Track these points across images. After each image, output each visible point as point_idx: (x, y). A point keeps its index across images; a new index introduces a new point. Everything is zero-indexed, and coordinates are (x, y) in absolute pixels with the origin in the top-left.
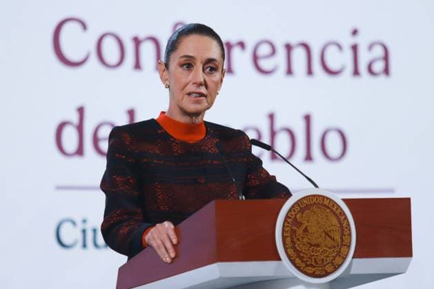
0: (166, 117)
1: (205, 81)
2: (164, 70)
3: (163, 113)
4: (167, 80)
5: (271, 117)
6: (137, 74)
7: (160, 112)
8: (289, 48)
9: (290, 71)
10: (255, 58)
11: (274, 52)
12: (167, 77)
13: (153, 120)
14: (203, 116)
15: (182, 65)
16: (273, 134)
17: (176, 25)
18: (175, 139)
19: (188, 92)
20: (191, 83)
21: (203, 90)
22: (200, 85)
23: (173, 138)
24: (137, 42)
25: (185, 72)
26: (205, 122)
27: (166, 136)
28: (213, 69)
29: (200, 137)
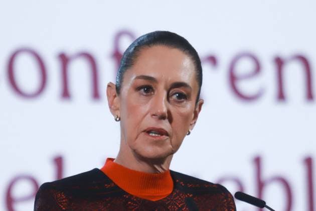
0: (116, 165)
1: (169, 112)
2: (115, 96)
3: (110, 160)
4: (118, 109)
5: (258, 161)
6: (66, 106)
7: (106, 159)
8: (279, 63)
9: (281, 96)
10: (233, 79)
11: (258, 68)
12: (118, 106)
13: (96, 170)
14: (169, 164)
15: (138, 89)
16: (261, 185)
17: (119, 35)
18: (132, 196)
19: (145, 128)
20: (149, 115)
21: (165, 125)
22: (162, 117)
23: (127, 194)
24: (64, 60)
25: (142, 99)
26: (171, 172)
27: (118, 192)
28: (183, 97)
29: (165, 191)
